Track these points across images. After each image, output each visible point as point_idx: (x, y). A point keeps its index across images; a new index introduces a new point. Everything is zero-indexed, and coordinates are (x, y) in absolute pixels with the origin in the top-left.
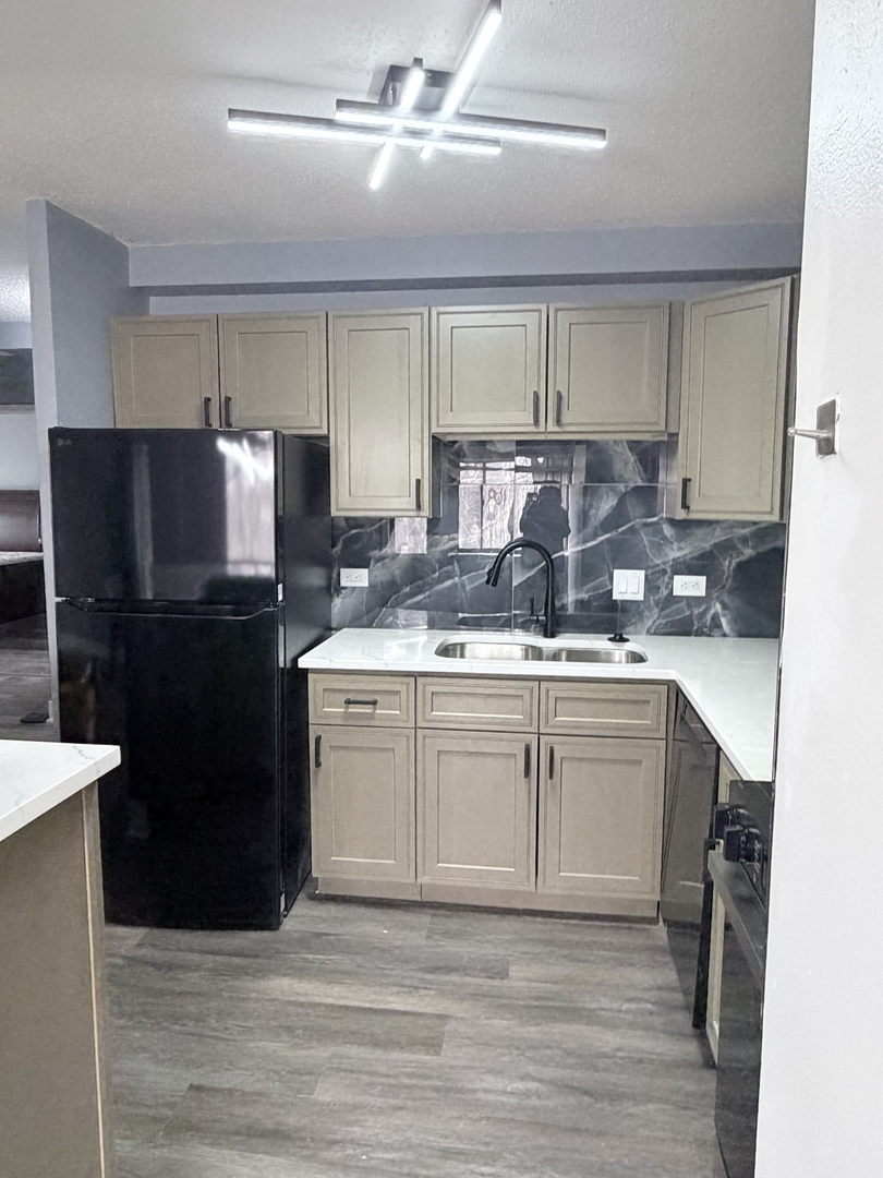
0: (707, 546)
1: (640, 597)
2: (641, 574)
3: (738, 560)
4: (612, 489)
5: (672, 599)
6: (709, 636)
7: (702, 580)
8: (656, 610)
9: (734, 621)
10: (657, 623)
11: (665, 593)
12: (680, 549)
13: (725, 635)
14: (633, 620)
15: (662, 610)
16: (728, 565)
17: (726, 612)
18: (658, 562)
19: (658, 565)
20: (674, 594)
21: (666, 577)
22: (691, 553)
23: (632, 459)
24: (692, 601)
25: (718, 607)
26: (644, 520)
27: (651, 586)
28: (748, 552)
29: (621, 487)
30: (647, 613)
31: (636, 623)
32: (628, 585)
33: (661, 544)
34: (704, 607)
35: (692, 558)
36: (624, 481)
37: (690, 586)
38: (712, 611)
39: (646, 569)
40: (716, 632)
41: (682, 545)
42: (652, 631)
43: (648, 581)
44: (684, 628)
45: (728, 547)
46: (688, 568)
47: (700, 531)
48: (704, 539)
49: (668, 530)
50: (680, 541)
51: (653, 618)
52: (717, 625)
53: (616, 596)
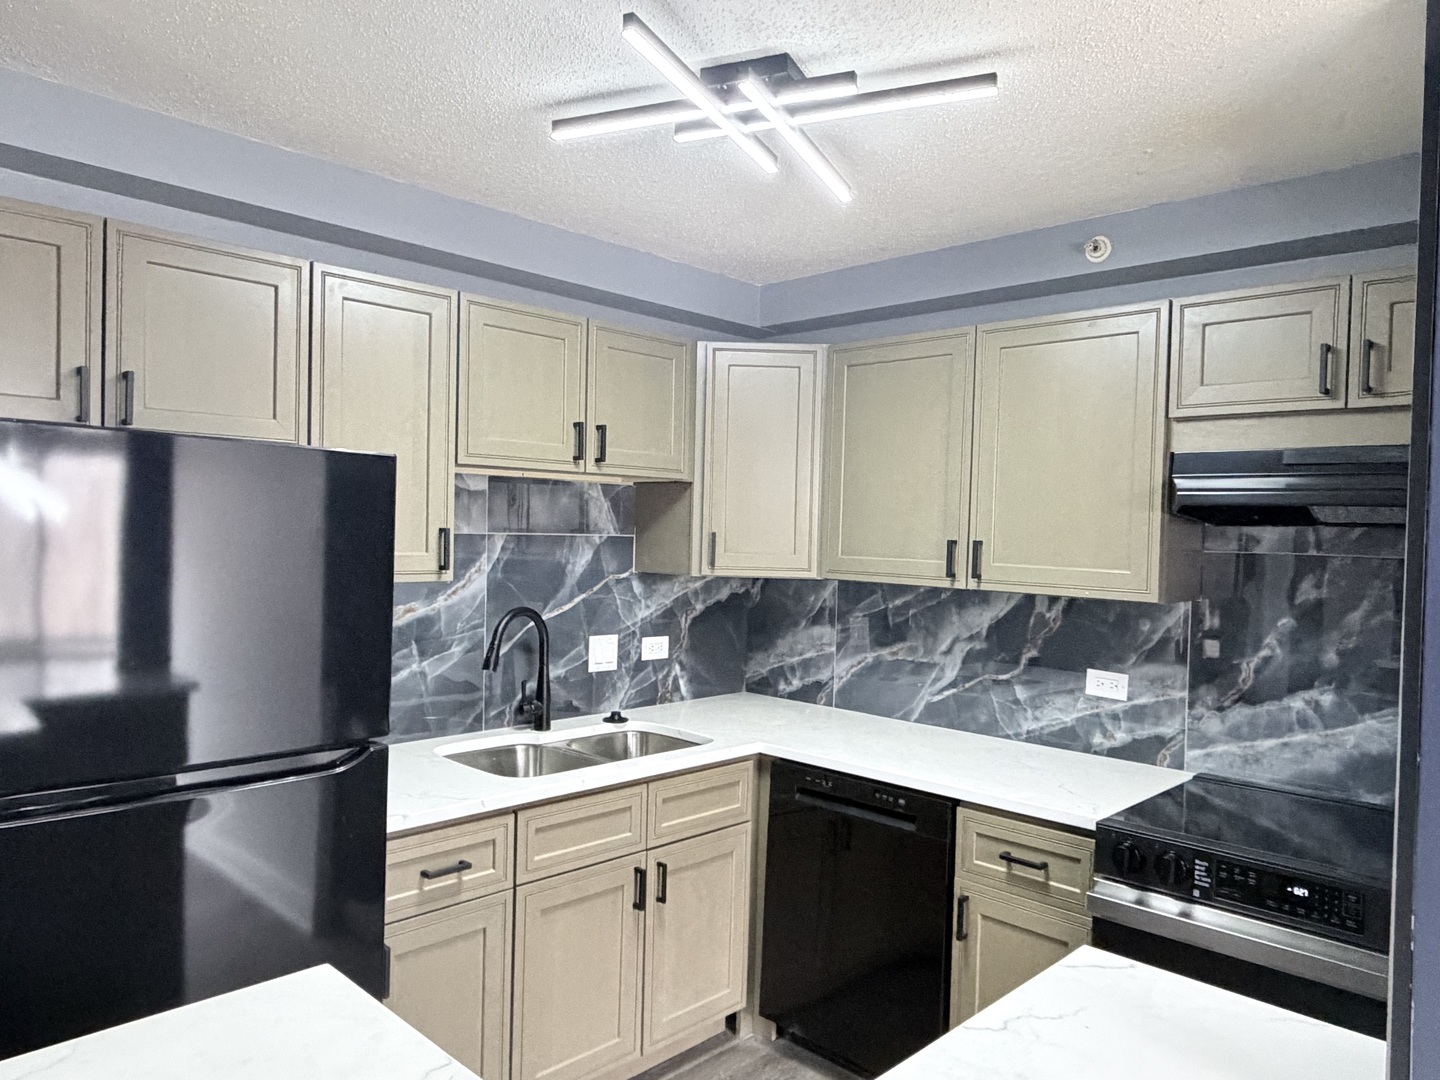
0: (668, 602)
1: (614, 667)
2: (614, 638)
3: (691, 616)
4: (588, 540)
5: (641, 665)
6: (671, 701)
7: (665, 640)
8: (628, 679)
9: (690, 682)
10: (629, 693)
11: (635, 659)
12: (648, 607)
13: (682, 699)
14: (607, 695)
15: (633, 678)
16: (684, 622)
17: (684, 673)
18: (629, 624)
19: (628, 627)
20: (643, 659)
21: (636, 641)
22: (656, 611)
23: (606, 505)
24: (658, 665)
25: (677, 667)
26: (617, 576)
27: (623, 656)
28: (700, 607)
29: (596, 538)
30: (619, 684)
31: (609, 698)
32: (602, 653)
33: (630, 607)
34: (666, 670)
35: (657, 617)
36: (600, 532)
37: (655, 648)
38: (673, 674)
39: (619, 633)
40: (676, 697)
41: (649, 603)
42: (624, 704)
43: (621, 646)
44: (650, 697)
45: (684, 603)
46: (654, 628)
47: (663, 587)
48: (666, 595)
49: (637, 587)
50: (647, 598)
51: (625, 689)
52: (677, 688)
53: (592, 668)
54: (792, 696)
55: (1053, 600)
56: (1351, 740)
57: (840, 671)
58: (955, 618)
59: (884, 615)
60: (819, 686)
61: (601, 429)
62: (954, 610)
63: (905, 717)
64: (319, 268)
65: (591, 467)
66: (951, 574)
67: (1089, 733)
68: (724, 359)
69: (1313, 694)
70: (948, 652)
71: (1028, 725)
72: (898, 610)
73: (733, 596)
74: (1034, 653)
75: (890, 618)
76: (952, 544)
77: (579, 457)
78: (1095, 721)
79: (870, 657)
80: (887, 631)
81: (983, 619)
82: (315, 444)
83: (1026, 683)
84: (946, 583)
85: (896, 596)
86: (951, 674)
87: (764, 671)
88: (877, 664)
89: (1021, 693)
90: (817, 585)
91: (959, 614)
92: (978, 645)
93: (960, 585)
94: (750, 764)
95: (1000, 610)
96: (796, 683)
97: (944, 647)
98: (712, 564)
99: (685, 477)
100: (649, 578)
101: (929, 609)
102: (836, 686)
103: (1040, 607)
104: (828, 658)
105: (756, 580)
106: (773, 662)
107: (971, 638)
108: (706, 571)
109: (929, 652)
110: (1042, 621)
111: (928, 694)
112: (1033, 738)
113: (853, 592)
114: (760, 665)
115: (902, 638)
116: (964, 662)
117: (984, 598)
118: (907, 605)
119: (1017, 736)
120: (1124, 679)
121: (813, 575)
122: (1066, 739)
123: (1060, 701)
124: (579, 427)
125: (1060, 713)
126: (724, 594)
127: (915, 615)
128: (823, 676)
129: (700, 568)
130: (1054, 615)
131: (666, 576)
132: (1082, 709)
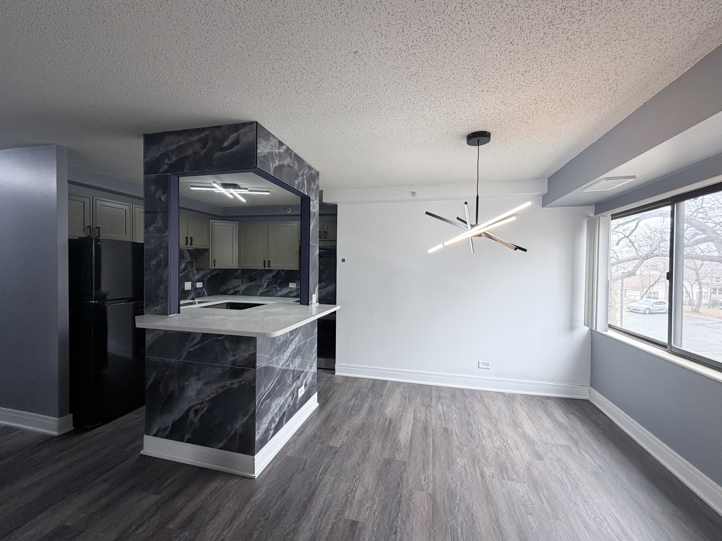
0: (202, 275)
1: (190, 289)
2: (190, 283)
4: (184, 261)
5: (196, 288)
6: (203, 296)
7: (202, 283)
8: (193, 292)
9: (208, 292)
10: (195, 294)
12: (198, 276)
14: (189, 295)
15: (195, 291)
16: (206, 279)
17: (206, 291)
19: (193, 280)
21: (195, 283)
23: (188, 254)
24: (200, 289)
25: (205, 289)
26: (191, 269)
27: (192, 286)
28: (210, 275)
32: (188, 286)
33: (194, 276)
34: (202, 290)
35: (200, 278)
36: (186, 259)
37: (199, 285)
38: (204, 291)
39: (191, 281)
42: (193, 297)
43: (192, 284)
44: (199, 295)
45: (206, 275)
46: (199, 281)
47: (201, 272)
48: (202, 273)
49: (195, 272)
50: (197, 274)
51: (193, 294)
52: (204, 294)
53: (186, 289)
54: (231, 294)
55: (283, 270)
57: (242, 288)
59: (251, 276)
60: (237, 291)
61: (191, 238)
62: (265, 274)
63: (256, 296)
64: (134, 206)
65: (189, 246)
66: (265, 266)
67: (290, 294)
68: (216, 224)
70: (264, 282)
71: (279, 294)
72: (255, 275)
73: (216, 274)
74: (280, 281)
75: (253, 276)
76: (265, 261)
77: (187, 244)
78: (291, 292)
79: (249, 285)
80: (251, 279)
81: (270, 275)
82: (134, 241)
83: (279, 287)
84: (264, 268)
85: (254, 272)
86: (265, 287)
88: (250, 286)
89: (278, 289)
90: (237, 270)
92: (270, 280)
93: (266, 268)
94: (225, 304)
95: (274, 273)
96: (232, 291)
97: (263, 281)
98: (215, 266)
99: (208, 248)
100: (198, 270)
101: (260, 274)
102: (241, 291)
103: (281, 272)
104: (239, 286)
105: (222, 269)
106: (226, 288)
107: (269, 279)
108: (213, 267)
109: (261, 282)
110: (281, 275)
111: (261, 291)
112: (281, 296)
113: (244, 271)
114: (224, 288)
115: (255, 280)
116: (268, 284)
117: (271, 271)
118: (256, 273)
119: (277, 296)
120: (295, 284)
121: (237, 268)
122: (287, 295)
123: (285, 289)
124: (187, 238)
125: (285, 291)
126: (214, 273)
127: (258, 276)
128: (238, 289)
129: (211, 267)
130: (283, 274)
131: (202, 269)
132: (289, 290)
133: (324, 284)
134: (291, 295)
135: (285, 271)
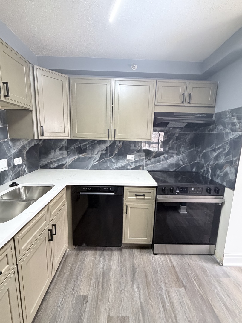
0: (20, 147)
1: (7, 169)
2: (6, 160)
3: (26, 151)
5: (14, 167)
6: (24, 175)
7: (20, 158)
8: (11, 172)
9: (28, 169)
10: (12, 175)
11: (13, 165)
12: (14, 149)
13: (27, 174)
14: (6, 178)
15: (13, 171)
16: (25, 153)
17: (26, 167)
18: (9, 155)
19: (9, 156)
20: (15, 165)
21: (12, 160)
22: (17, 150)
24: (19, 166)
25: (24, 165)
26: (4, 140)
27: (9, 165)
28: (28, 148)
30: (9, 174)
31: (6, 179)
32: (3, 165)
33: (9, 148)
34: (22, 167)
35: (17, 152)
37: (18, 161)
38: (23, 168)
39: (7, 158)
40: (25, 173)
41: (14, 148)
42: (11, 179)
43: (8, 162)
44: (18, 175)
45: (24, 147)
46: (17, 155)
47: (18, 143)
48: (19, 145)
49: (10, 143)
50: (14, 147)
51: (11, 175)
52: (25, 171)
55: (120, 141)
56: (169, 162)
57: (69, 160)
58: (98, 147)
59: (80, 147)
60: (63, 165)
62: (98, 145)
63: (87, 169)
67: (127, 167)
69: (164, 155)
70: (97, 154)
71: (115, 167)
72: (84, 146)
73: (35, 145)
74: (116, 153)
75: (82, 148)
78: (128, 164)
79: (77, 157)
80: (80, 151)
81: (104, 147)
83: (115, 159)
85: (83, 142)
86: (97, 159)
87: (46, 163)
88: (79, 158)
89: (113, 161)
91: (99, 146)
92: (104, 152)
93: (110, 139)
94: (66, 188)
95: (108, 144)
96: (56, 165)
97: (96, 153)
98: (42, 136)
100: (13, 140)
101: (92, 145)
102: (68, 164)
103: (117, 143)
104: (65, 158)
106: (48, 161)
107: (102, 151)
110: (118, 146)
111: (92, 163)
112: (116, 169)
115: (85, 152)
116: (101, 155)
118: (86, 145)
119: (113, 169)
120: (134, 156)
121: (69, 138)
122: (123, 168)
123: (121, 161)
125: (121, 163)
126: (33, 144)
127: (88, 147)
128: (64, 162)
129: (38, 137)
130: (120, 145)
131: (19, 140)
132: (126, 162)
133: (166, 156)
134: (129, 167)
135: (121, 143)
